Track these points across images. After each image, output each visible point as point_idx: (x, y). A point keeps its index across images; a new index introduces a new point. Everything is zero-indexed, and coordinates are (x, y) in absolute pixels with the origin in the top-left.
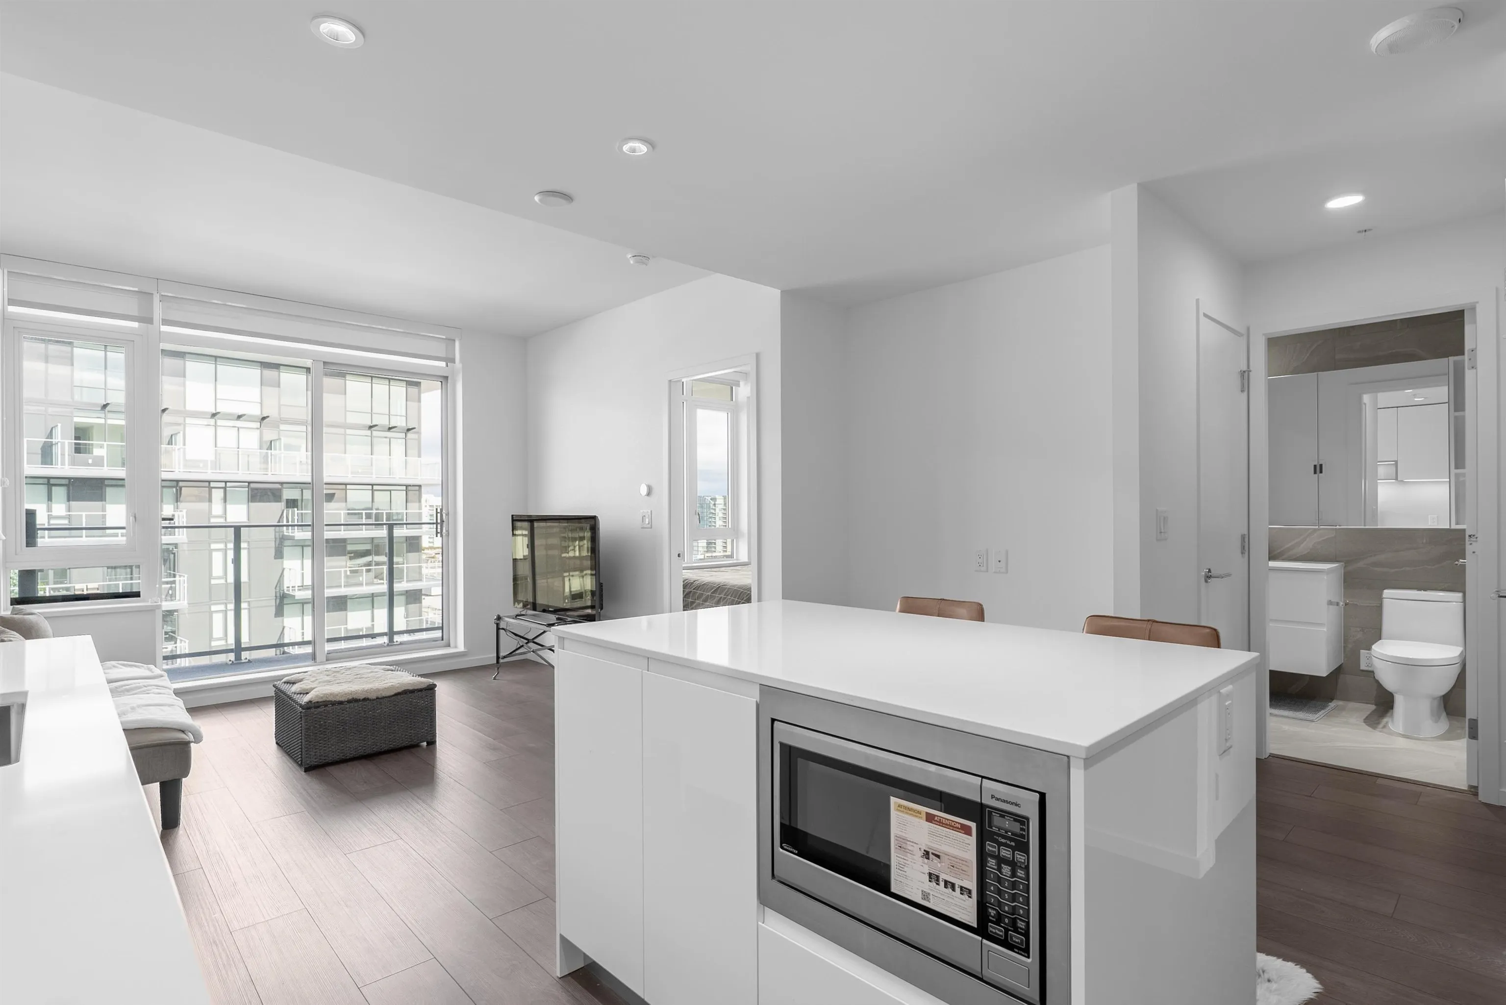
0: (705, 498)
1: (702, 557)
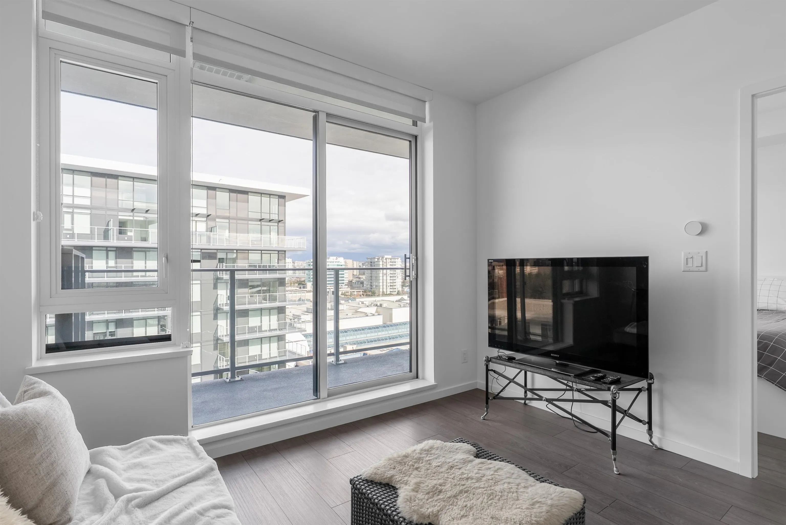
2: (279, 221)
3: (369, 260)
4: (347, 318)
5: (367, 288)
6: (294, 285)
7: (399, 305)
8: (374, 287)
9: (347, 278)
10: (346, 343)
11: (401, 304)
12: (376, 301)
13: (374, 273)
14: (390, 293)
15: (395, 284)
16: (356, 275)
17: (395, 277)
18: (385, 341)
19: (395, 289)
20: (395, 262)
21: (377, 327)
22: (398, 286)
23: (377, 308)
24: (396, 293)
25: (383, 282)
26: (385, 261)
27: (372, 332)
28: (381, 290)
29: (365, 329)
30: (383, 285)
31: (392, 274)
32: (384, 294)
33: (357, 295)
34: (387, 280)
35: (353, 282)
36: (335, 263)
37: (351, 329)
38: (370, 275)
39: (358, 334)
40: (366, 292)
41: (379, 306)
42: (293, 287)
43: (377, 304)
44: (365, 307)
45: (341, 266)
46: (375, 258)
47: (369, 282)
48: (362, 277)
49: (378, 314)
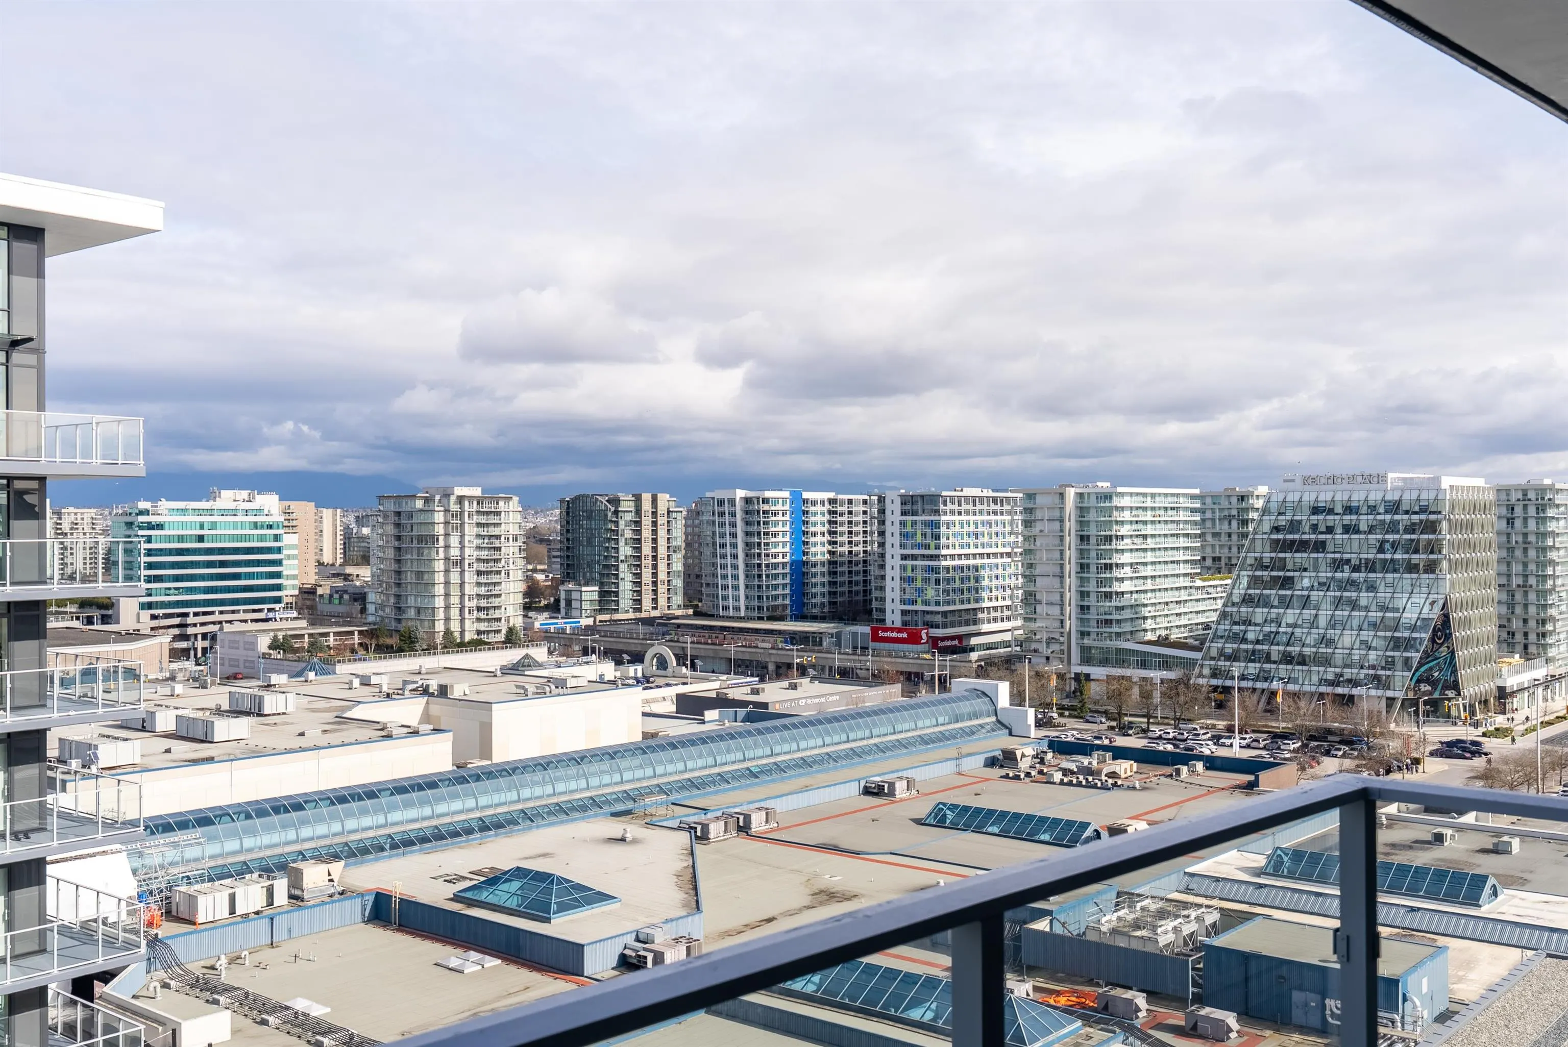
0: (597, 500)
1: (590, 621)
2: (15, 344)
3: (390, 506)
4: (302, 750)
5: (382, 617)
6: (62, 609)
7: (517, 687)
8: (412, 613)
9: (294, 577)
10: (301, 853)
11: (527, 686)
12: (423, 671)
13: (409, 556)
14: (476, 637)
15: (496, 602)
16: (333, 565)
17: (499, 573)
18: (464, 838)
19: (499, 620)
20: (498, 514)
21: (428, 784)
22: (510, 611)
23: (427, 703)
24: (501, 637)
25: (447, 595)
26: (454, 507)
27: (408, 805)
28: (440, 627)
29: (379, 791)
30: (447, 608)
31: (484, 561)
32: (453, 644)
33: (339, 649)
34: (462, 585)
35: (321, 596)
36: (240, 518)
37: (321, 792)
38: (394, 566)
39: (350, 815)
40: (378, 637)
41: (437, 696)
42: (57, 620)
43: (428, 686)
44: (376, 699)
45: (270, 527)
46: (415, 496)
47: (387, 595)
48: (355, 573)
49: (434, 730)
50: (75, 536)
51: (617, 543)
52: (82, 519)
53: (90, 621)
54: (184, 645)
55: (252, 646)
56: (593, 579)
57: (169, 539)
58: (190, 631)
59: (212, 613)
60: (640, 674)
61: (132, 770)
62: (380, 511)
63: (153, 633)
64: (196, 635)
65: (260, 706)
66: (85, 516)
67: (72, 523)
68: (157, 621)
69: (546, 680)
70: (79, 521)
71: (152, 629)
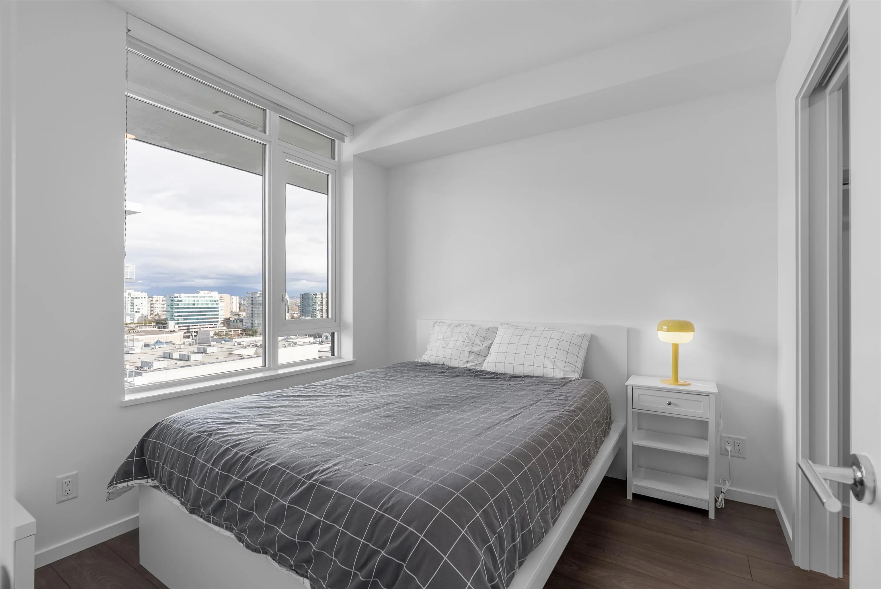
0: (310, 294)
3: (250, 295)
4: (217, 362)
5: (248, 326)
7: (283, 344)
8: (256, 325)
9: (223, 315)
11: (286, 344)
13: (255, 309)
16: (236, 312)
23: (257, 349)
33: (235, 335)
35: (231, 320)
36: (206, 299)
38: (251, 312)
40: (246, 332)
41: (260, 347)
42: (149, 328)
43: (257, 344)
44: (242, 348)
45: (215, 301)
46: (257, 293)
47: (249, 320)
48: (242, 314)
49: (257, 356)
50: (157, 304)
51: (316, 305)
52: (159, 299)
53: (159, 328)
54: (189, 334)
55: (208, 334)
56: (309, 316)
57: (184, 304)
58: (190, 330)
59: (197, 325)
60: (320, 341)
61: (164, 369)
62: (247, 297)
63: (179, 331)
64: (192, 332)
65: (206, 351)
66: (160, 298)
67: (156, 300)
68: (180, 328)
69: (291, 342)
70: (158, 300)
71: (179, 330)
